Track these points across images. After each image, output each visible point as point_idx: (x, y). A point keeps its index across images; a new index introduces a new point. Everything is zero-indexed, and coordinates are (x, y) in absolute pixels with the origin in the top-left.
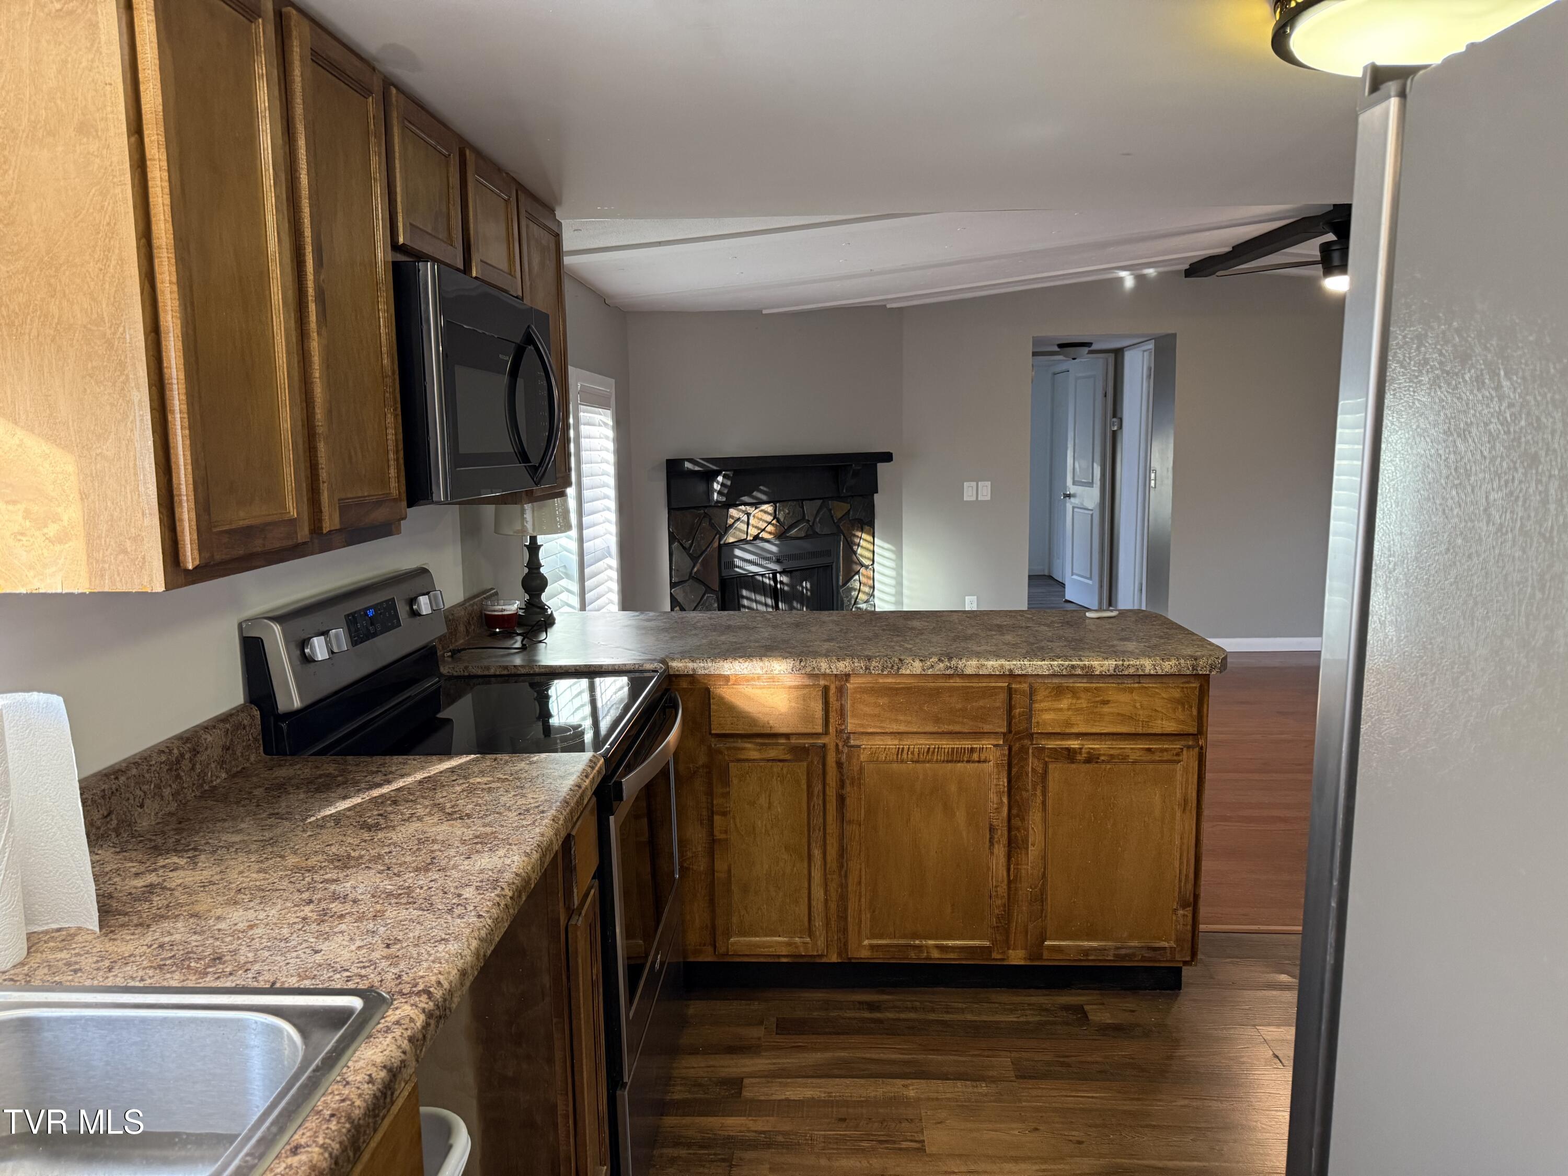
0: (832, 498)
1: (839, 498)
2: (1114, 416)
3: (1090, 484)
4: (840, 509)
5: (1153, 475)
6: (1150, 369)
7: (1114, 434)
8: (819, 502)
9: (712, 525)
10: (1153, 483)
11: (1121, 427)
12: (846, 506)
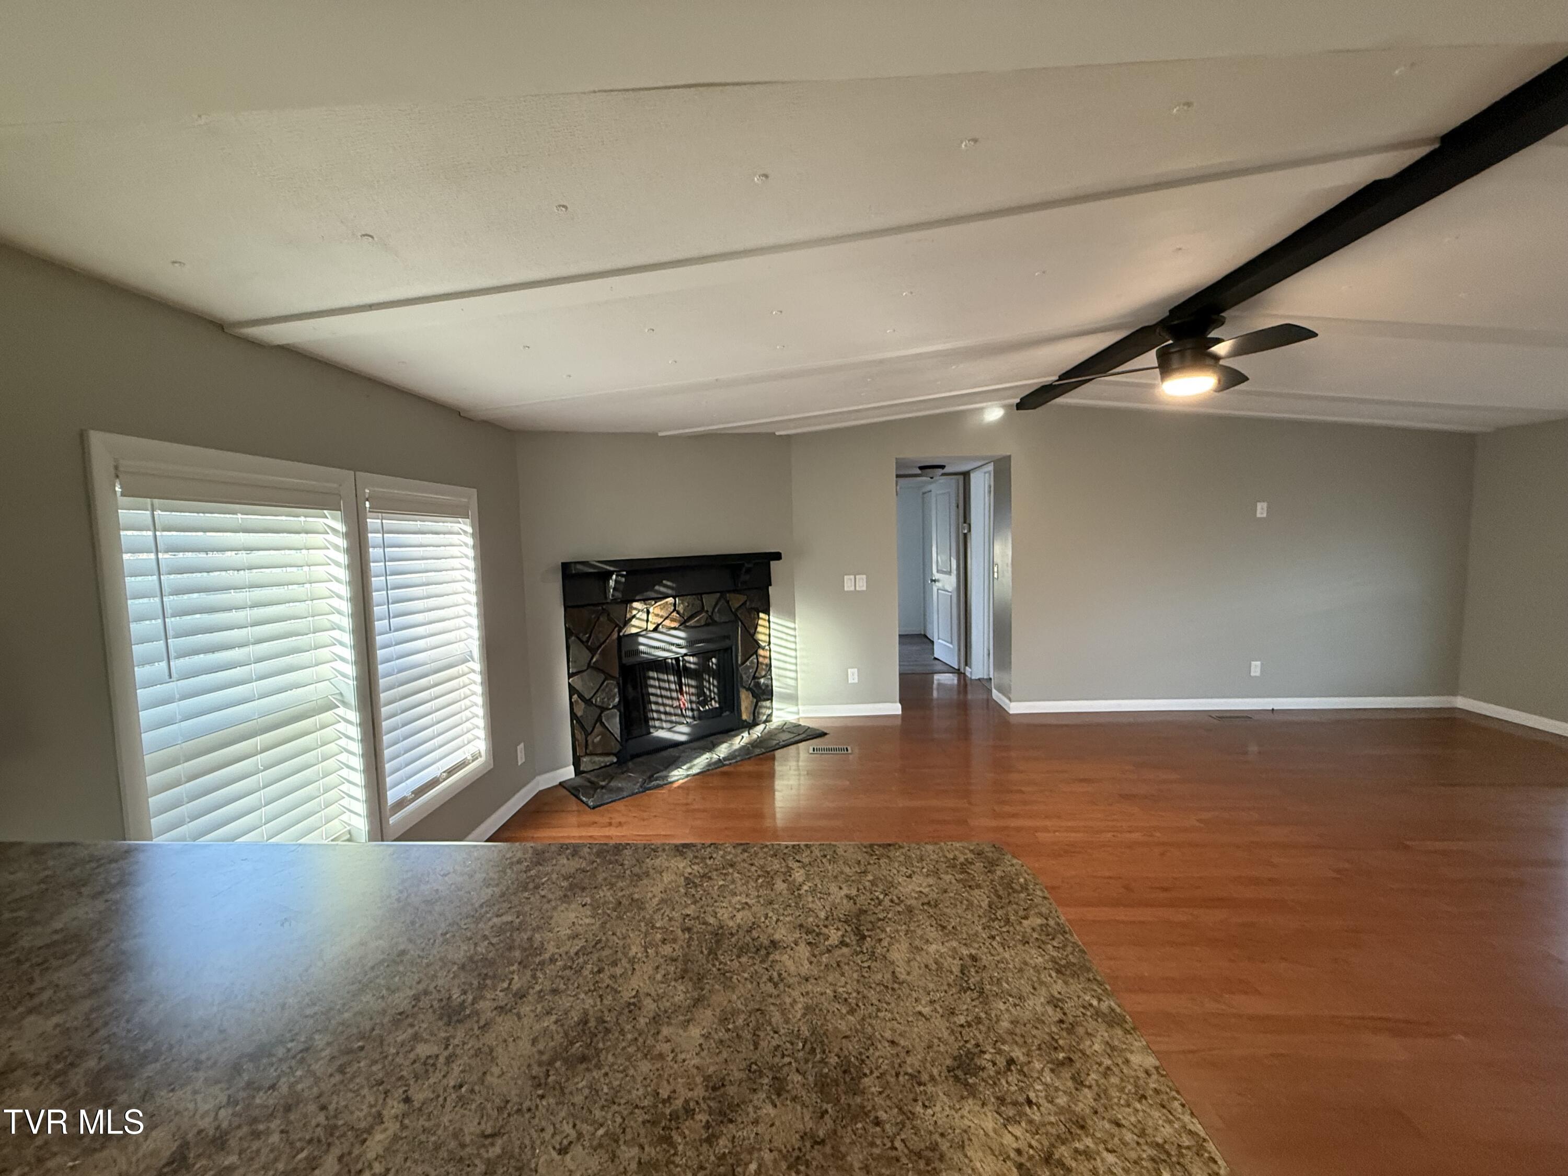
0: (729, 592)
1: (736, 591)
2: (965, 522)
3: (950, 573)
4: (736, 601)
5: (996, 569)
6: (990, 487)
7: (965, 535)
8: (718, 595)
9: (611, 620)
10: (996, 576)
11: (970, 531)
12: (742, 598)
